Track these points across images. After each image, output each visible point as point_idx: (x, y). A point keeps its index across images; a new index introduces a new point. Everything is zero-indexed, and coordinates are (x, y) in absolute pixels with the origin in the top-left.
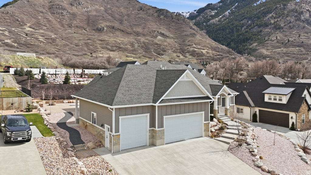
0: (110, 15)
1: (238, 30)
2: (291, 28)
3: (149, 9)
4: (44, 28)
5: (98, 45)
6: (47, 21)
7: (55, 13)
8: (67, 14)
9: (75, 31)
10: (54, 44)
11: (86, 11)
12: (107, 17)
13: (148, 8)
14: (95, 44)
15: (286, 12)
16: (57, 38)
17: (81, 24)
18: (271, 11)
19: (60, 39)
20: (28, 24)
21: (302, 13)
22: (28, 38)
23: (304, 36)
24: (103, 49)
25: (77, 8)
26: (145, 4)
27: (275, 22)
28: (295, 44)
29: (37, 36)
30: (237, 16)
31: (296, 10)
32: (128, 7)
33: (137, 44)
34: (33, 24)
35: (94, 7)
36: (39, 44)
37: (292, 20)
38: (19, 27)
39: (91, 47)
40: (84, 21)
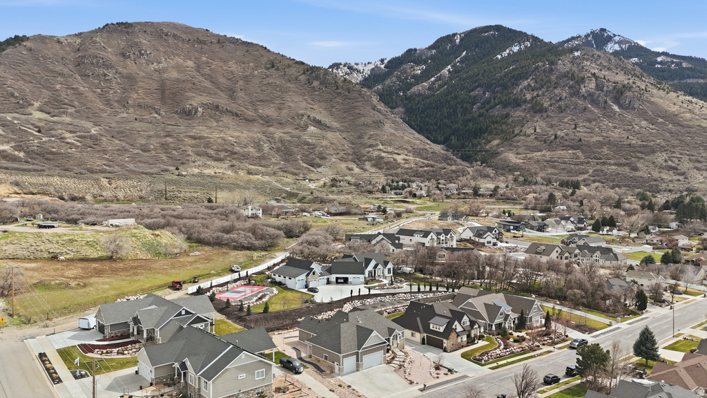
0: (207, 77)
1: (465, 111)
2: (561, 110)
3: (289, 66)
4: (70, 111)
5: (189, 147)
6: (74, 94)
7: (89, 76)
8: (115, 78)
9: (137, 117)
10: (98, 148)
11: (155, 70)
12: (203, 84)
13: (287, 62)
14: (181, 146)
15: (553, 78)
16: (102, 135)
17: (148, 101)
18: (526, 74)
19: (108, 137)
20: (35, 103)
21: (582, 80)
22: (44, 139)
23: (584, 126)
24: (199, 158)
25: (136, 63)
26: (281, 54)
27: (533, 98)
28: (567, 143)
29: (60, 131)
30: (464, 80)
31: (573, 75)
32: (246, 60)
33: (267, 145)
34: (46, 104)
35: (173, 59)
36: (69, 151)
37: (564, 95)
39: (174, 152)
40: (153, 93)
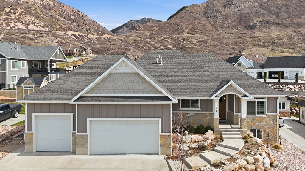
0: (265, 9)
4: (199, 32)
5: (249, 42)
6: (202, 25)
7: (209, 17)
8: (220, 17)
9: (226, 32)
10: (206, 45)
11: (238, 10)
12: (261, 13)
14: (245, 42)
16: (208, 40)
17: (233, 24)
19: (211, 41)
20: (186, 30)
22: (185, 43)
24: (253, 46)
25: (229, 9)
29: (192, 39)
33: (296, 37)
34: (190, 30)
35: (247, 4)
36: (193, 47)
38: (179, 34)
39: (241, 45)
40: (236, 20)
